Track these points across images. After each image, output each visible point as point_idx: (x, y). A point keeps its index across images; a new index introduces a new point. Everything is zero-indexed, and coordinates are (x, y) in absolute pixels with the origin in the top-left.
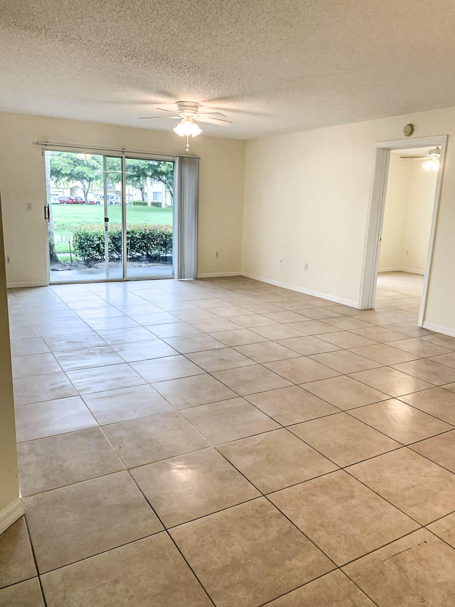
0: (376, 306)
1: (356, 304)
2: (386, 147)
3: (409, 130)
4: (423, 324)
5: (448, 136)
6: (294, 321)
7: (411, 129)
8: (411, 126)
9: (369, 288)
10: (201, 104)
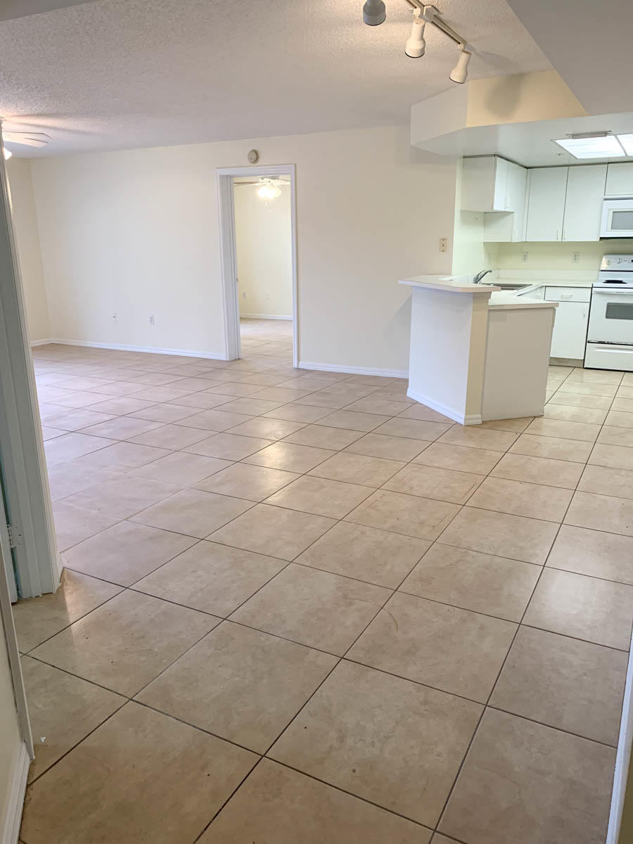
0: (242, 356)
1: (223, 356)
2: (228, 174)
3: (254, 156)
4: (298, 364)
5: (295, 165)
6: (168, 382)
7: (255, 156)
8: (256, 152)
9: (233, 336)
10: (6, 119)
